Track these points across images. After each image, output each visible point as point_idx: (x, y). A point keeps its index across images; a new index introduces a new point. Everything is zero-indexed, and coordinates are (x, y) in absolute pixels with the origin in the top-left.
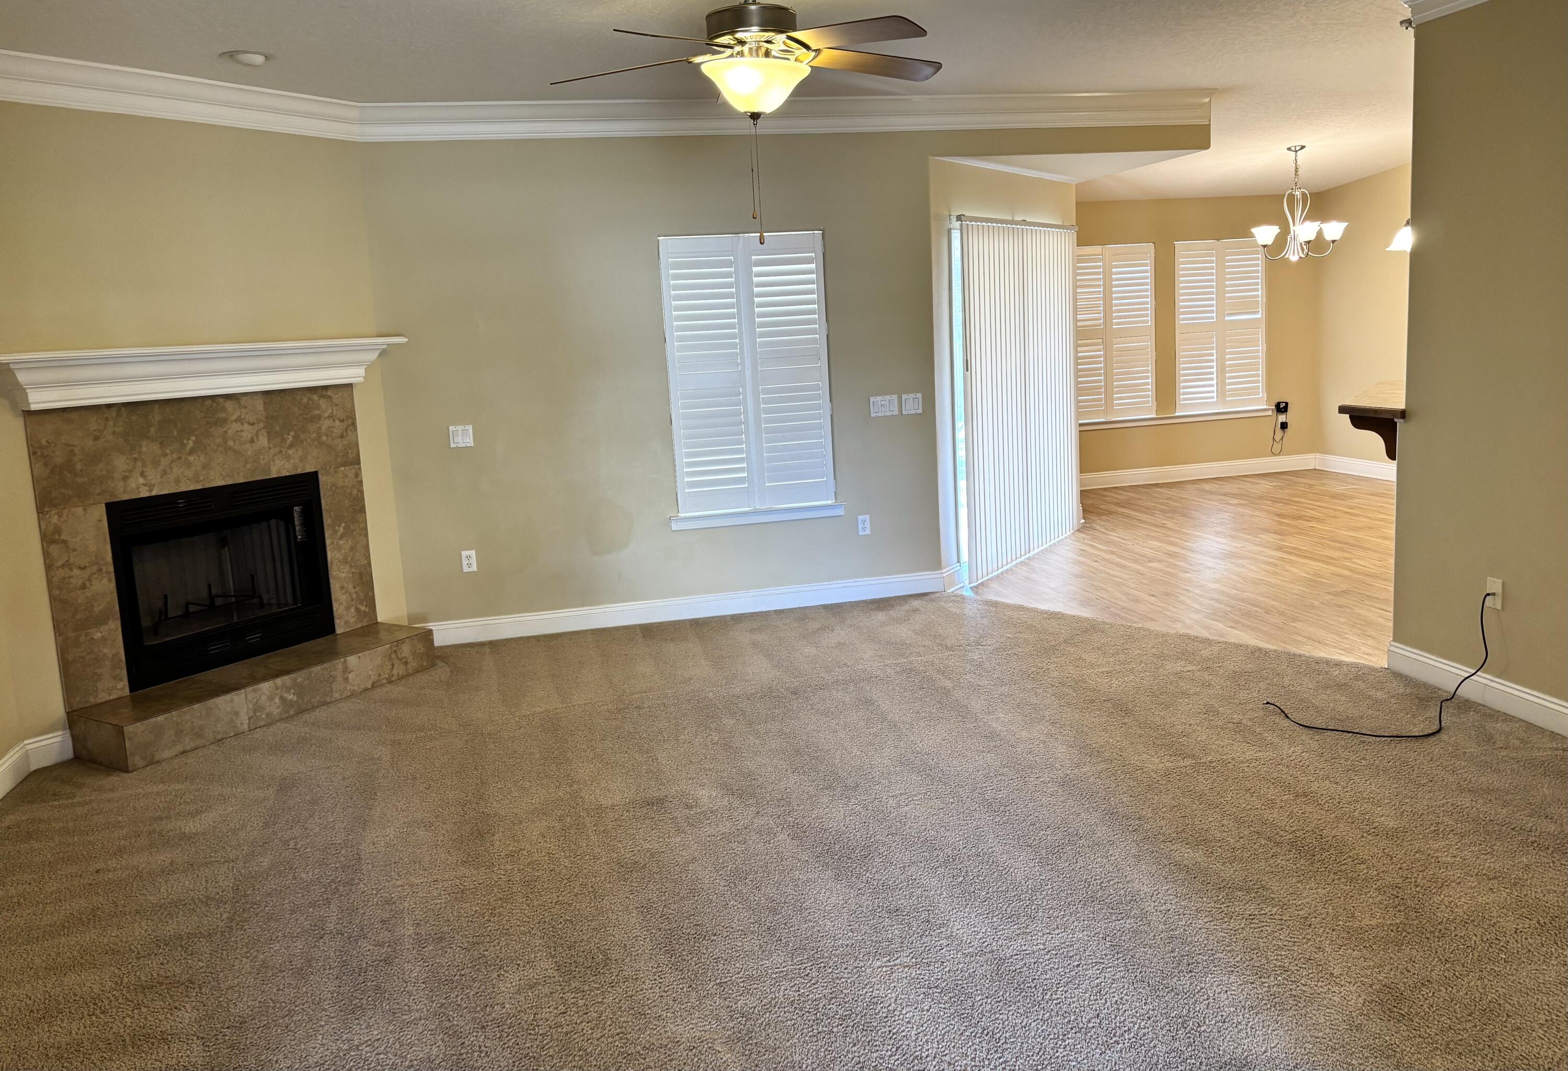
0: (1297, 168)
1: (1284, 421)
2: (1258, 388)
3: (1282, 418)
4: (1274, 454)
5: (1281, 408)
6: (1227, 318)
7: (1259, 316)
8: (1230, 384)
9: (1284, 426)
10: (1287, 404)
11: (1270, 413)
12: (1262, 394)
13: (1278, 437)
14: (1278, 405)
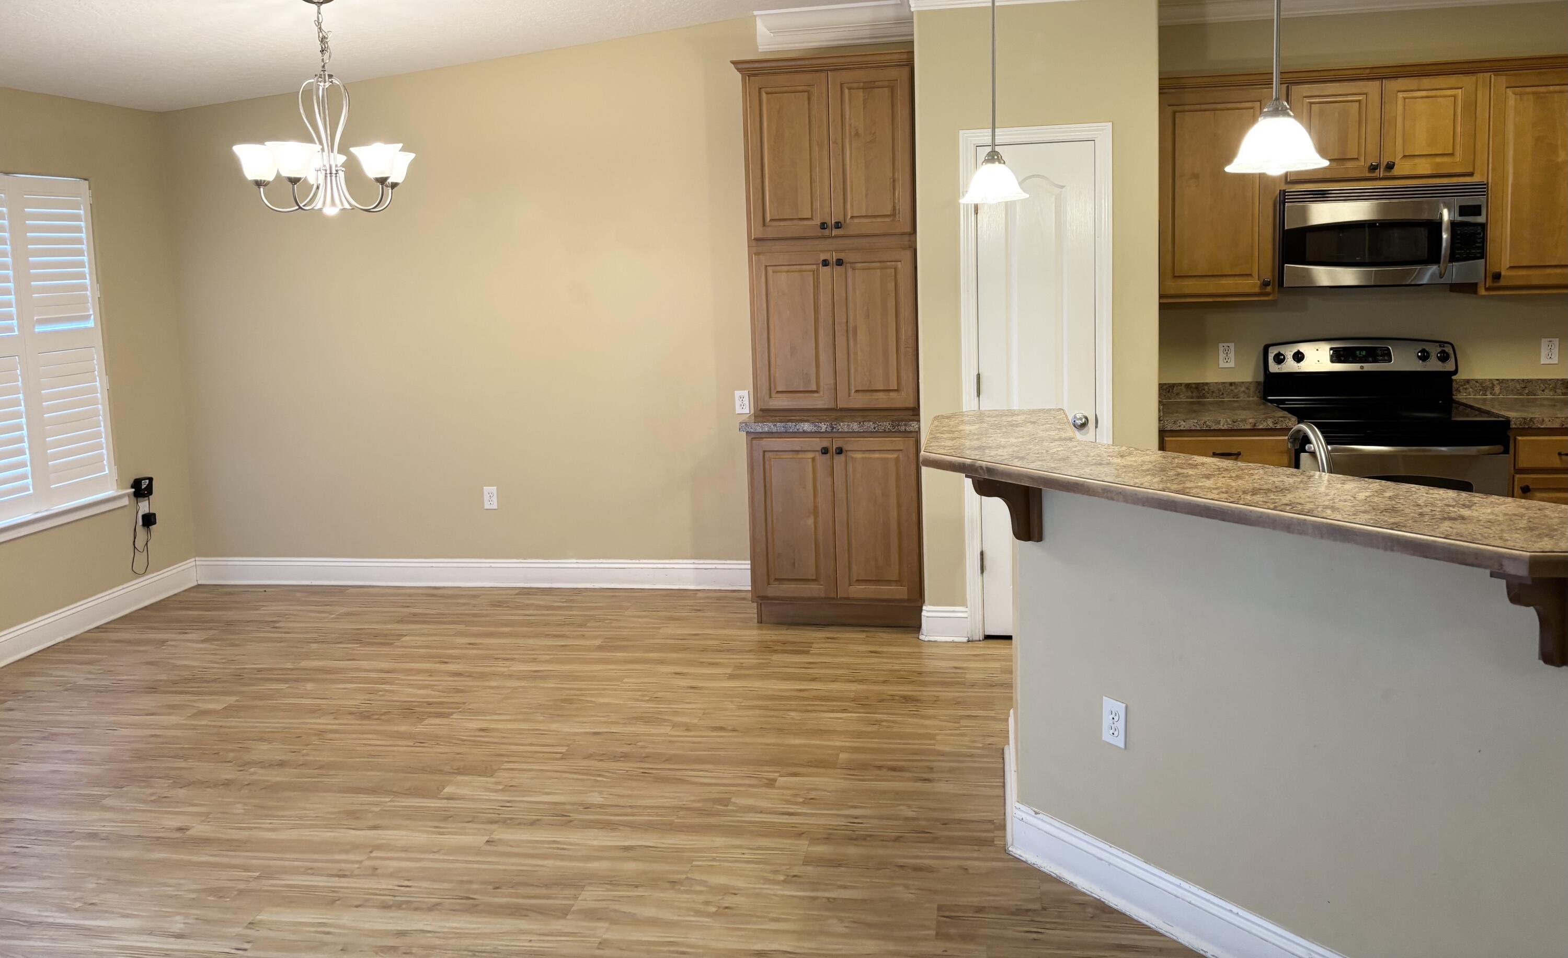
0: (323, 40)
1: (147, 511)
2: (100, 458)
3: (144, 507)
4: (137, 575)
5: (142, 489)
6: (39, 329)
7: (91, 324)
8: (56, 456)
9: (149, 520)
10: (151, 479)
11: (125, 502)
12: (108, 469)
13: (140, 544)
14: (136, 484)
